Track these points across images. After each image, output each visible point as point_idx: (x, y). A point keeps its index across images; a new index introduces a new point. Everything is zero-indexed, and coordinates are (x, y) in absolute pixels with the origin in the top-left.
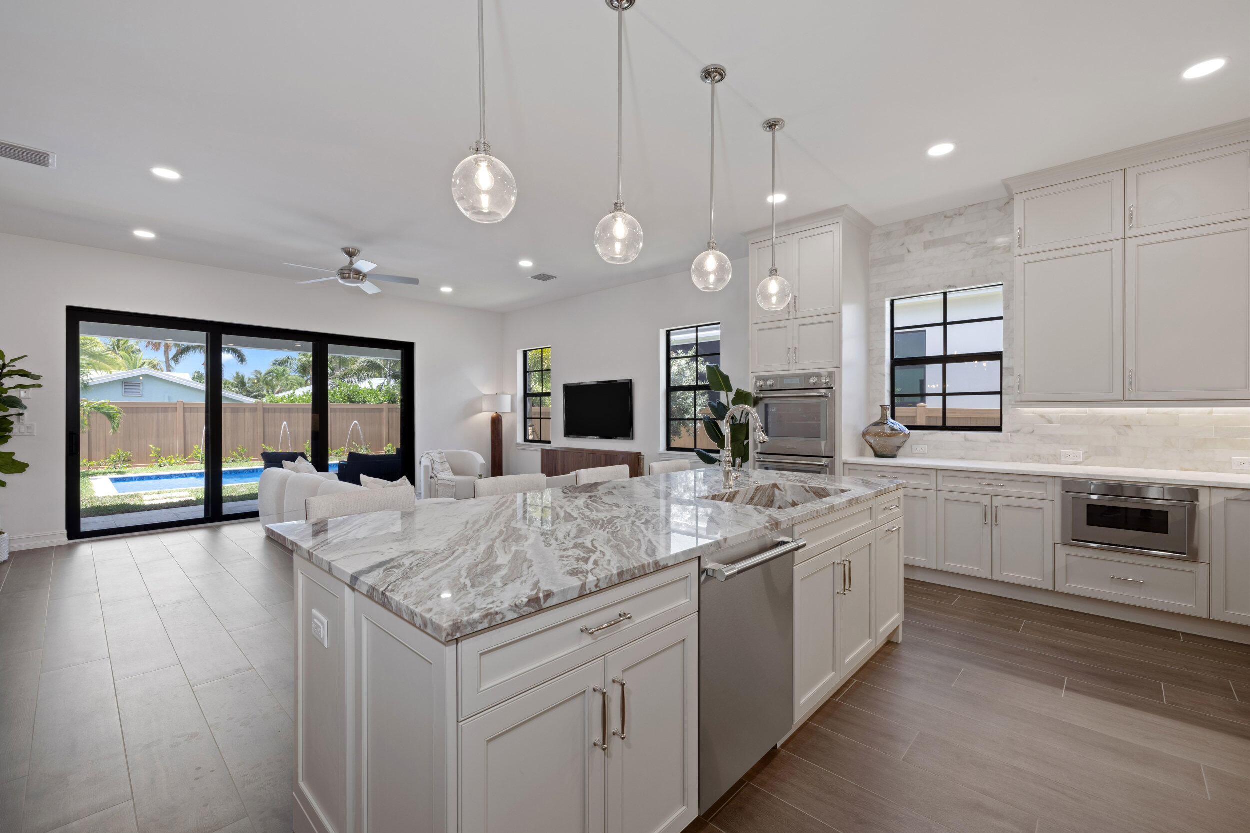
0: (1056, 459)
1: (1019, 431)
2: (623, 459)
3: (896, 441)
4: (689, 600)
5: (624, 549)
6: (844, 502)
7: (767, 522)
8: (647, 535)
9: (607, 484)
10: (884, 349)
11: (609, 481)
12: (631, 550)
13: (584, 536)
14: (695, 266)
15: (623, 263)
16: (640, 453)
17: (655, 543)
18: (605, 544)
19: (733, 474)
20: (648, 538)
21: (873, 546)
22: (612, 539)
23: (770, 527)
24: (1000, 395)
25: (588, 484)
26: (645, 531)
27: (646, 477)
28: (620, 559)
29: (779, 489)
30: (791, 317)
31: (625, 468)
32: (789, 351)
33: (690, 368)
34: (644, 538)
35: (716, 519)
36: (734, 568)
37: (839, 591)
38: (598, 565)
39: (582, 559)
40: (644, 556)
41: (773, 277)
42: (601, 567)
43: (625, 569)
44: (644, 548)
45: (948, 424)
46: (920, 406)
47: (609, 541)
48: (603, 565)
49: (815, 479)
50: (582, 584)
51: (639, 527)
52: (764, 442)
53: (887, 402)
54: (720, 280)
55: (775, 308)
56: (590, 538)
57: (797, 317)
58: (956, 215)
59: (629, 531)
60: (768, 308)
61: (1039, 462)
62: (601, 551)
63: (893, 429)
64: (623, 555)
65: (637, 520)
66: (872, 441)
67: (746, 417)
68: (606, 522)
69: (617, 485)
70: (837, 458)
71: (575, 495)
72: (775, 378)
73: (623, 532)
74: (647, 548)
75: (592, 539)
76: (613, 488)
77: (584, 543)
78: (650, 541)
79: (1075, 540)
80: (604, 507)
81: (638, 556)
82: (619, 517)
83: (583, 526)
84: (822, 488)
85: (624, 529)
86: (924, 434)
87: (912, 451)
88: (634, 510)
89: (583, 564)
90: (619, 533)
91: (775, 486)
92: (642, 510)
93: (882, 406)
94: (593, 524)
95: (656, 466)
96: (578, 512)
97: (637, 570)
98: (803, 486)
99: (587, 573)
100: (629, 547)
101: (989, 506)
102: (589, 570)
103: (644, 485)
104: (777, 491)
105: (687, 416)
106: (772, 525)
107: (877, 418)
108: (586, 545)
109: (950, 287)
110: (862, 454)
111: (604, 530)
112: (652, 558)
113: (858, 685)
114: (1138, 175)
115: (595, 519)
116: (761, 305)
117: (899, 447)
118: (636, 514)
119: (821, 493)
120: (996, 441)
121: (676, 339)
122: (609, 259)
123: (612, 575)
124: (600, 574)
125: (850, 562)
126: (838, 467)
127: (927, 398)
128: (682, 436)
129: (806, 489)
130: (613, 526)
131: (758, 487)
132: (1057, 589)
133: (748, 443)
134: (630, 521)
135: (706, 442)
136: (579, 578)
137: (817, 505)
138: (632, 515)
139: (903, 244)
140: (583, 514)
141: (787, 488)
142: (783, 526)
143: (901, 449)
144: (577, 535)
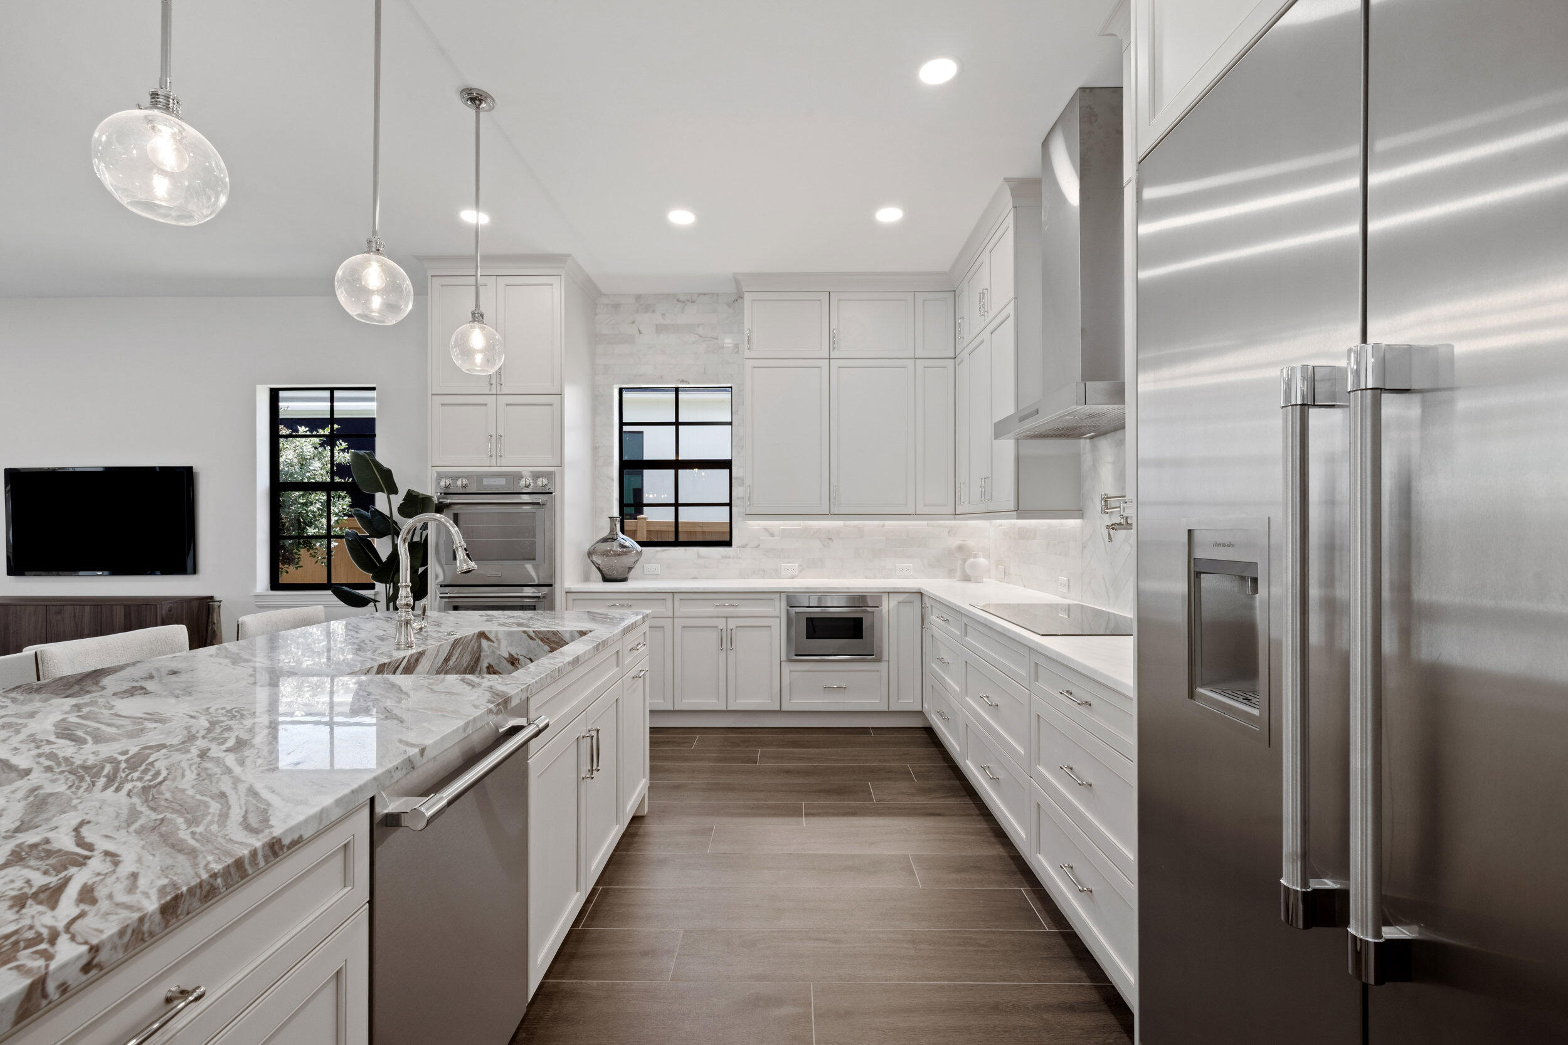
0: (776, 574)
1: (746, 545)
2: (170, 611)
3: (627, 560)
4: (350, 888)
5: (178, 829)
6: (589, 650)
7: (489, 701)
8: (243, 778)
9: (128, 669)
10: (612, 447)
11: (134, 664)
12: (200, 829)
13: (48, 820)
14: (343, 273)
15: (174, 223)
16: (211, 598)
17: (265, 794)
18: (118, 829)
19: (415, 625)
20: (247, 785)
21: (620, 702)
22: (144, 809)
23: (495, 710)
24: (728, 507)
25: (72, 676)
26: (237, 770)
27: (230, 646)
28: (169, 861)
29: (488, 639)
30: (493, 392)
31: (180, 632)
32: (490, 440)
33: (320, 456)
34: (235, 788)
35: (396, 711)
36: (442, 798)
37: (584, 776)
38: (94, 901)
39: (35, 896)
40: (239, 835)
41: (476, 324)
42: (104, 905)
43: (184, 889)
44: (236, 813)
45: (681, 538)
46: (640, 519)
47: (134, 815)
48: (110, 896)
49: (539, 620)
50: (32, 988)
51: (218, 761)
52: (469, 572)
53: (616, 513)
54: (391, 307)
55: (479, 371)
56: (72, 819)
57: (502, 393)
58: (688, 301)
59: (194, 776)
60: (468, 370)
61: (763, 578)
62: (107, 853)
63: (623, 546)
64: (178, 847)
65: (214, 747)
66: (599, 562)
67: (422, 533)
68: (123, 765)
69: (158, 670)
70: (557, 586)
71: (28, 708)
72: (468, 476)
73: (175, 784)
74: (246, 812)
75: (75, 822)
76: (145, 679)
77: (47, 841)
78: (252, 792)
79: (798, 654)
80: (118, 727)
81: (222, 841)
82: (163, 746)
83: (49, 789)
84: (552, 631)
85: (179, 772)
86: (657, 551)
87: (643, 573)
88: (204, 723)
89: (41, 913)
90: (163, 788)
91: (482, 635)
92: (225, 719)
93: (610, 518)
94: (82, 779)
95: (250, 621)
96: (35, 752)
97: (219, 880)
98: (525, 632)
99: (53, 938)
100: (192, 822)
101: (725, 630)
102: (61, 925)
103: (226, 661)
104: (485, 643)
105: (311, 531)
106: (498, 705)
107: (605, 533)
108: (55, 845)
109: (682, 381)
110: (587, 579)
111: (118, 790)
112: (260, 836)
113: (605, 892)
114: (839, 300)
115: (90, 763)
116: (458, 363)
117: (630, 568)
118: (209, 730)
119: (554, 641)
120: (726, 557)
121: (289, 407)
122: (131, 203)
123: (141, 920)
124: (101, 932)
125: (598, 731)
126: (559, 598)
127: (645, 509)
128: (301, 563)
129: (529, 636)
130: (146, 771)
131: (456, 640)
132: (784, 709)
133: (426, 570)
134: (194, 751)
135: (347, 571)
136: (18, 968)
137: (557, 660)
138: (200, 735)
139: (633, 322)
140: (52, 756)
141: (500, 636)
142: (514, 703)
143: (633, 570)
144: (23, 822)
